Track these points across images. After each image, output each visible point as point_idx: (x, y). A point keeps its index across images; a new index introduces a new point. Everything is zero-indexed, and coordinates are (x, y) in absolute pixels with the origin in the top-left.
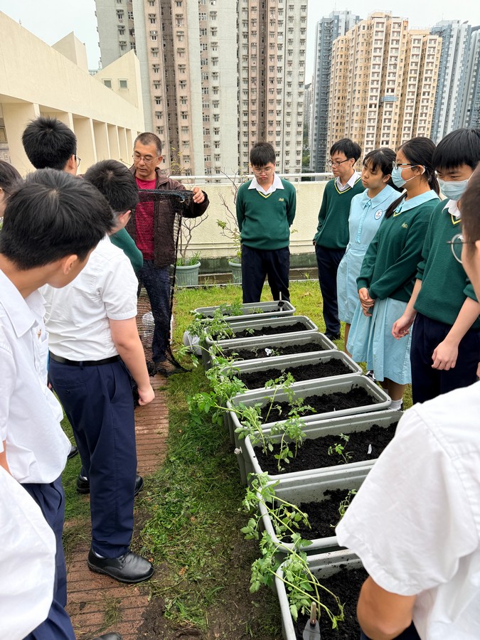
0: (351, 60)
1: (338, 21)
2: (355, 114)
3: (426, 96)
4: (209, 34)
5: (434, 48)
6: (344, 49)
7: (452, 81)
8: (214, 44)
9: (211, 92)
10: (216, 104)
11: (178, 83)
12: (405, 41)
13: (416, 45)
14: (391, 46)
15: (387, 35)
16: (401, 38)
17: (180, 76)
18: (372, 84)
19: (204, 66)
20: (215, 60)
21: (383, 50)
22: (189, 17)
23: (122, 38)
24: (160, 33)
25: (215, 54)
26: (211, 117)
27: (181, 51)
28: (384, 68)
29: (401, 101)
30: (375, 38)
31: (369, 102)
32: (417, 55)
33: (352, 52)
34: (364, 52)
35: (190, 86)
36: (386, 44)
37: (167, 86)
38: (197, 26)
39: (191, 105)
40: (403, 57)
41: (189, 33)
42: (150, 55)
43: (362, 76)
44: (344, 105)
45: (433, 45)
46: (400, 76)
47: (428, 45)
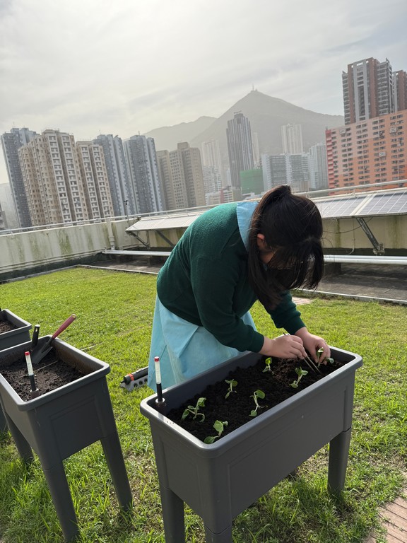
0: (36, 163)
1: (19, 135)
2: (50, 202)
3: (102, 186)
5: (98, 153)
6: (28, 155)
7: (119, 174)
12: (75, 148)
13: (84, 151)
14: (65, 152)
15: (60, 145)
16: (71, 146)
18: (58, 179)
21: (59, 155)
28: (64, 168)
29: (85, 190)
30: (50, 147)
31: (59, 192)
32: (87, 158)
33: (35, 157)
34: (45, 157)
36: (61, 151)
40: (77, 159)
43: (48, 174)
44: (39, 196)
45: (96, 151)
46: (78, 173)
47: (93, 151)
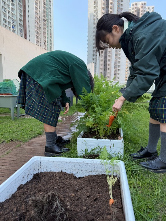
4: (118, 55)
8: (119, 58)
9: (117, 71)
10: (119, 74)
11: (107, 68)
17: (108, 67)
19: (116, 64)
20: (119, 62)
22: (112, 51)
23: (93, 57)
24: (104, 56)
25: (119, 60)
26: (117, 77)
27: (109, 60)
35: (111, 69)
37: (104, 69)
38: (115, 54)
39: (111, 75)
41: (112, 56)
42: (100, 61)
